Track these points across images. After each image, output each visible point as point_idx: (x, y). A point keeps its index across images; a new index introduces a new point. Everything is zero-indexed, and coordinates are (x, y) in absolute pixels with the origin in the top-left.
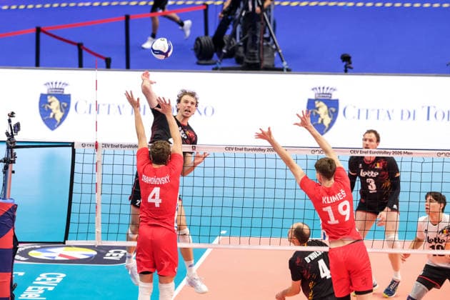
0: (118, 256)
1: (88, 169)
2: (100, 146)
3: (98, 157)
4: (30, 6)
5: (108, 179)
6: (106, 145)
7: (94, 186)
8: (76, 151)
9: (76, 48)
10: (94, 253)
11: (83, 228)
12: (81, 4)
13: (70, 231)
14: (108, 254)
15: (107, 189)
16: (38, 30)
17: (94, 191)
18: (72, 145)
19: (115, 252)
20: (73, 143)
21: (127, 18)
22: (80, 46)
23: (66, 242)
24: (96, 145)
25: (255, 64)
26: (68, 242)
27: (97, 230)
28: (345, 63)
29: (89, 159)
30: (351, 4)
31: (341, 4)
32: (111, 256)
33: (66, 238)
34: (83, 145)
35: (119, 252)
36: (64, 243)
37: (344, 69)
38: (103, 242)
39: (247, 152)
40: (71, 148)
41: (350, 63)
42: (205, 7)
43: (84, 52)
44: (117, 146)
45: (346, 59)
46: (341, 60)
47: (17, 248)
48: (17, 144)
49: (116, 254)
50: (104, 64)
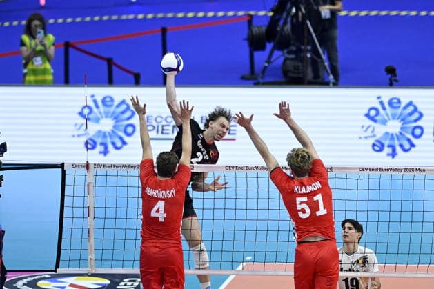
0: (132, 285)
1: (80, 191)
2: (91, 167)
3: (90, 178)
4: (69, 20)
5: (100, 202)
6: (98, 166)
7: (86, 209)
8: (66, 173)
9: (105, 63)
10: (107, 282)
11: (75, 255)
12: (124, 17)
13: (61, 258)
14: (122, 284)
15: (100, 213)
16: (67, 45)
17: (86, 215)
18: (62, 166)
19: (130, 281)
20: (63, 164)
21: (164, 31)
22: (110, 62)
23: (58, 270)
24: (87, 166)
25: (300, 78)
26: (60, 271)
27: (90, 257)
28: (389, 76)
29: (80, 180)
30: (413, 13)
31: (404, 13)
32: (125, 285)
33: (57, 266)
34: (74, 166)
35: (134, 281)
36: (55, 271)
37: (389, 82)
38: (97, 269)
39: (248, 171)
40: (61, 169)
41: (395, 76)
42: (248, 18)
43: (114, 68)
44: (110, 166)
45: (391, 71)
46: (385, 73)
47: (5, 278)
48: (3, 167)
49: (130, 283)
50: (133, 80)
